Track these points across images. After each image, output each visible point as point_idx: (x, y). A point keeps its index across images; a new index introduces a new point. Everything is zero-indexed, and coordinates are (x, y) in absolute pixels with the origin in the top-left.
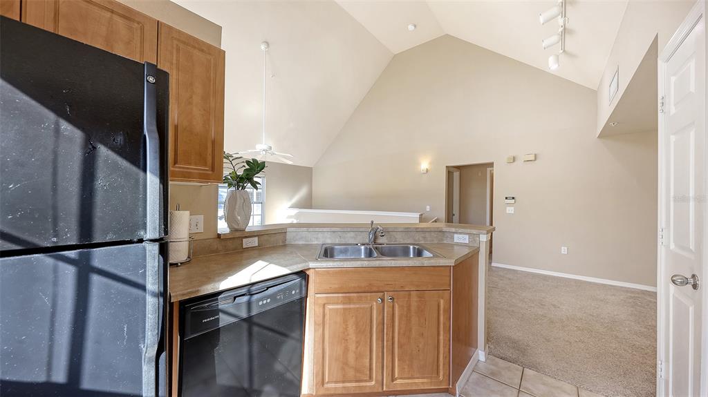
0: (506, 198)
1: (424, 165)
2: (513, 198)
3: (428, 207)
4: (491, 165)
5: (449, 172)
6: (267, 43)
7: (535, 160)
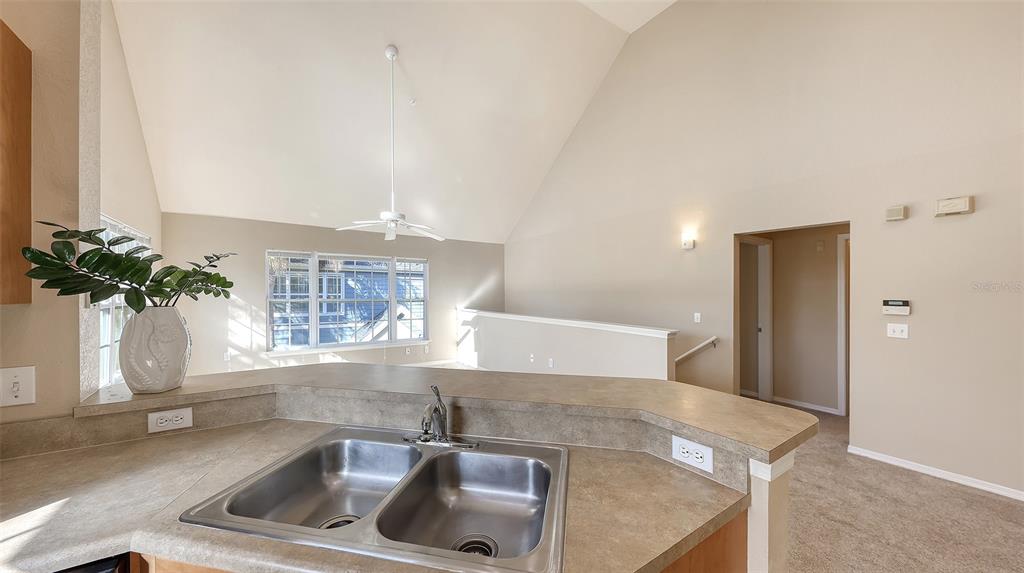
0: (886, 303)
1: (690, 232)
2: (906, 303)
3: (697, 316)
4: (844, 227)
5: (741, 244)
6: (395, 48)
7: (973, 211)
